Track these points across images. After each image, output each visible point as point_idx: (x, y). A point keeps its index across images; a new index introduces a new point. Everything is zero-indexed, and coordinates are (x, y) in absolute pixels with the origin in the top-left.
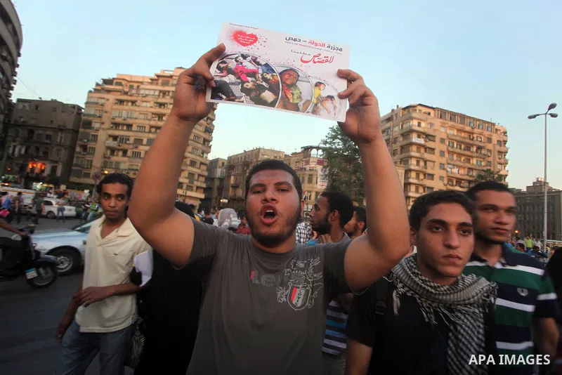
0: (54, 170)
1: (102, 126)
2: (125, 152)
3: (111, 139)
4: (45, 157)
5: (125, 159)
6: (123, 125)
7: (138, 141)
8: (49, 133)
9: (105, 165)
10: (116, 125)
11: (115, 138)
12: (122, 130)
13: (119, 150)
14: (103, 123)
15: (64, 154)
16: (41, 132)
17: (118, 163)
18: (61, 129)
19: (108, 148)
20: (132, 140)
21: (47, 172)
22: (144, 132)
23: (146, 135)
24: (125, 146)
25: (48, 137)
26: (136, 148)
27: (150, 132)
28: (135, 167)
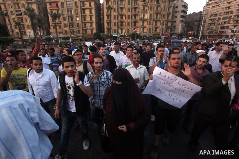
0: (194, 33)
1: (208, 17)
2: (214, 24)
3: (210, 20)
4: (192, 30)
5: (215, 26)
6: (214, 15)
7: (220, 19)
8: (193, 23)
9: (208, 29)
10: (212, 15)
11: (211, 20)
12: (214, 17)
13: (212, 24)
14: (208, 16)
15: (197, 28)
16: (191, 23)
17: (212, 28)
18: (196, 21)
19: (209, 24)
20: (217, 19)
21: (193, 34)
22: (222, 15)
23: (222, 16)
24: (215, 22)
25: (193, 24)
26: (218, 21)
27: (224, 14)
28: (217, 28)
